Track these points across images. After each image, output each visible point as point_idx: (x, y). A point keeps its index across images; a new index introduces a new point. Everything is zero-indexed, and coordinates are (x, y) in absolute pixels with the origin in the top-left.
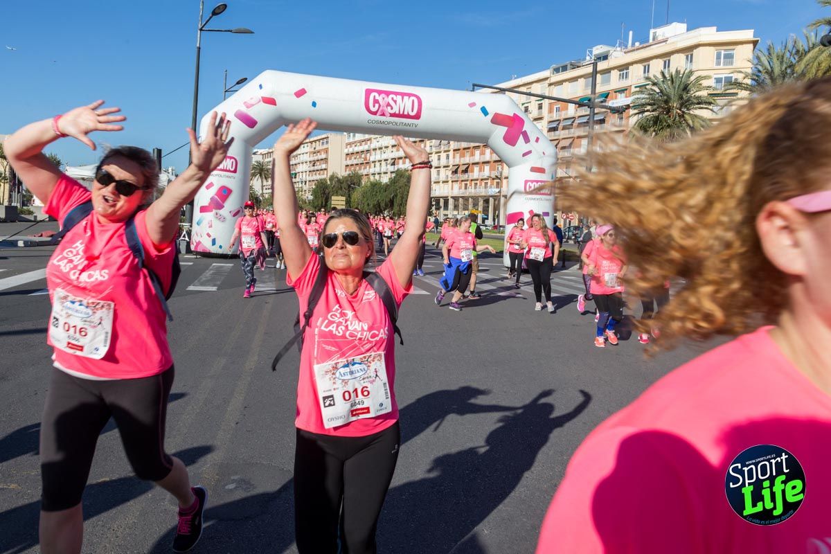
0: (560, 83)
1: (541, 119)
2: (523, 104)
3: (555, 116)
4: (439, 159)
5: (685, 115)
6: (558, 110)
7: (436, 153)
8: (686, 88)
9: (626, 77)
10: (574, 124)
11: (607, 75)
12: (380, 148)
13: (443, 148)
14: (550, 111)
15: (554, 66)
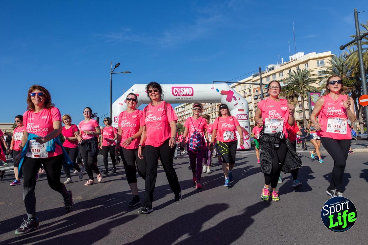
0: (257, 80)
1: (251, 95)
2: (243, 90)
3: (256, 94)
4: (212, 115)
5: (306, 87)
6: (257, 91)
7: (211, 113)
8: (304, 76)
9: (282, 75)
10: (264, 96)
11: (274, 75)
12: (189, 114)
13: (213, 111)
14: (254, 92)
15: (253, 74)
